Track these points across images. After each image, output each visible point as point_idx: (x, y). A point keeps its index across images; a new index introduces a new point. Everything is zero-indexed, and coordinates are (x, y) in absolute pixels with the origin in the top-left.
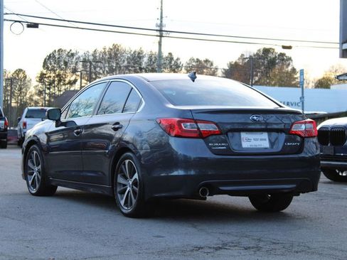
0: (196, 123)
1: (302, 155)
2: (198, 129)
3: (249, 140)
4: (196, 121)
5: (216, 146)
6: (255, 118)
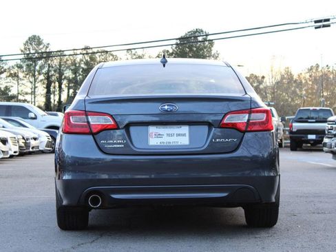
0: (87, 115)
1: (239, 153)
2: (88, 122)
3: (159, 136)
4: (86, 113)
5: (109, 144)
6: (166, 107)
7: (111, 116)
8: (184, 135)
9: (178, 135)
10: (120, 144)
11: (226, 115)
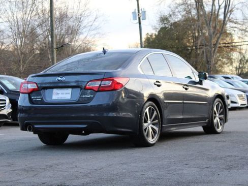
0: (28, 84)
2: (28, 87)
3: (58, 94)
5: (35, 98)
6: (59, 79)
7: (36, 84)
8: (69, 93)
9: (66, 93)
10: (39, 98)
11: (88, 82)
